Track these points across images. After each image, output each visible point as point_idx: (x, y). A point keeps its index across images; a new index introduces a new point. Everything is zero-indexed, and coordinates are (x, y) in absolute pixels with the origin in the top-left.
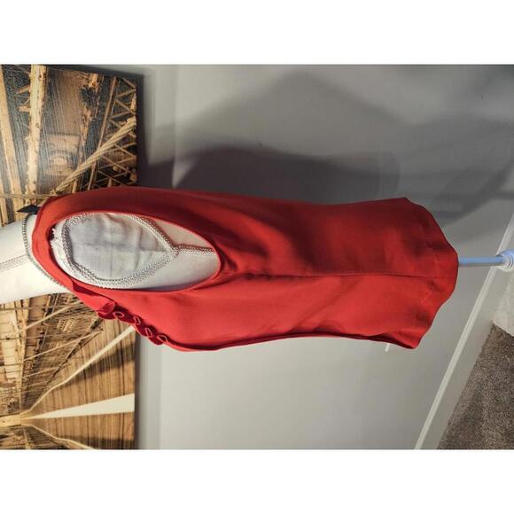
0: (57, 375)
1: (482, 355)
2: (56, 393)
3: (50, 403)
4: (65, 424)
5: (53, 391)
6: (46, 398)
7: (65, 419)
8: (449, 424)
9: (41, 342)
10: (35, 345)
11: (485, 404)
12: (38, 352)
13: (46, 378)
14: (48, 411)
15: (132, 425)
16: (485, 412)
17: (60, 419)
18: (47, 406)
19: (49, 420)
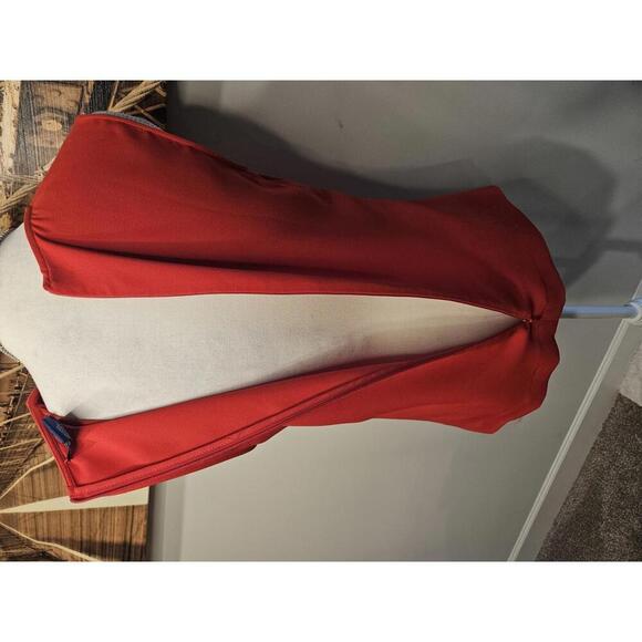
0: (38, 451)
1: (602, 434)
2: (36, 476)
3: (27, 491)
4: (48, 520)
5: (32, 473)
6: (21, 483)
7: (49, 513)
8: (555, 524)
9: (15, 401)
10: (8, 405)
11: (606, 498)
12: (11, 415)
13: (22, 453)
14: (24, 502)
15: (145, 523)
16: (605, 509)
17: (42, 513)
18: (23, 495)
19: (25, 514)
